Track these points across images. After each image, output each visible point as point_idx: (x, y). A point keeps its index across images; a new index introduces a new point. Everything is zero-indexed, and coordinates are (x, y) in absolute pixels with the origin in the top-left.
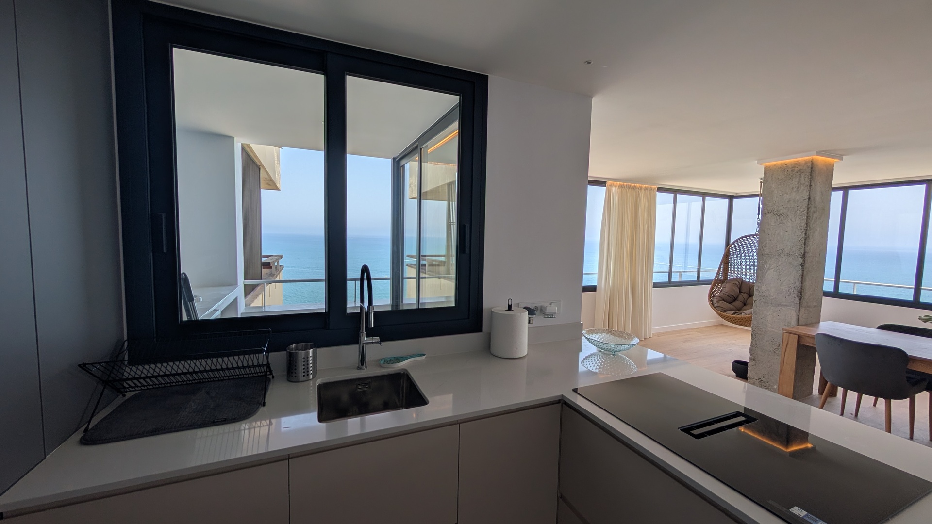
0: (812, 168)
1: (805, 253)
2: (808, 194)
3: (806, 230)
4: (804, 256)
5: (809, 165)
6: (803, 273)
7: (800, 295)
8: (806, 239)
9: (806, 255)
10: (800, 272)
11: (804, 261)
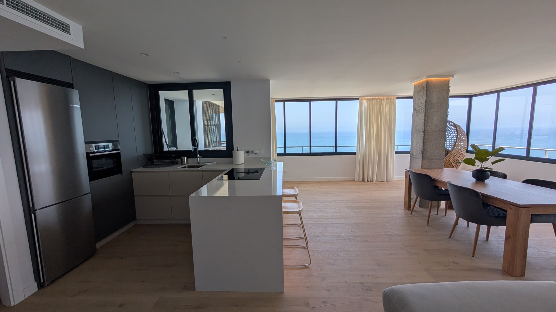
0: (427, 85)
1: (424, 130)
2: (425, 99)
3: (425, 118)
4: (424, 132)
5: (426, 83)
6: (424, 141)
7: (423, 152)
8: (425, 123)
9: (425, 132)
10: (423, 141)
11: (424, 134)
